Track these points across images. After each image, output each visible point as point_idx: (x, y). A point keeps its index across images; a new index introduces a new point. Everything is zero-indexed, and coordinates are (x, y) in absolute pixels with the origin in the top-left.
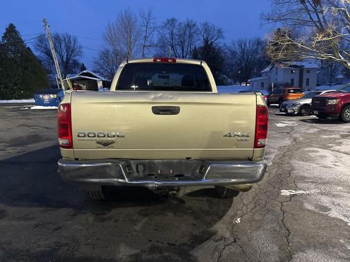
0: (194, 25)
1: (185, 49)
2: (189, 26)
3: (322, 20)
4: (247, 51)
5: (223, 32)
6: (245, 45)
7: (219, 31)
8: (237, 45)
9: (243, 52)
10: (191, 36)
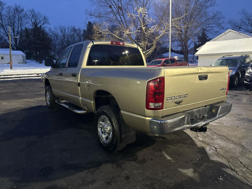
0: (23, 10)
1: (16, 29)
2: (17, 10)
3: (123, 20)
4: (67, 35)
5: (48, 19)
6: (65, 30)
7: (45, 18)
8: (58, 30)
9: (64, 36)
10: (20, 19)
